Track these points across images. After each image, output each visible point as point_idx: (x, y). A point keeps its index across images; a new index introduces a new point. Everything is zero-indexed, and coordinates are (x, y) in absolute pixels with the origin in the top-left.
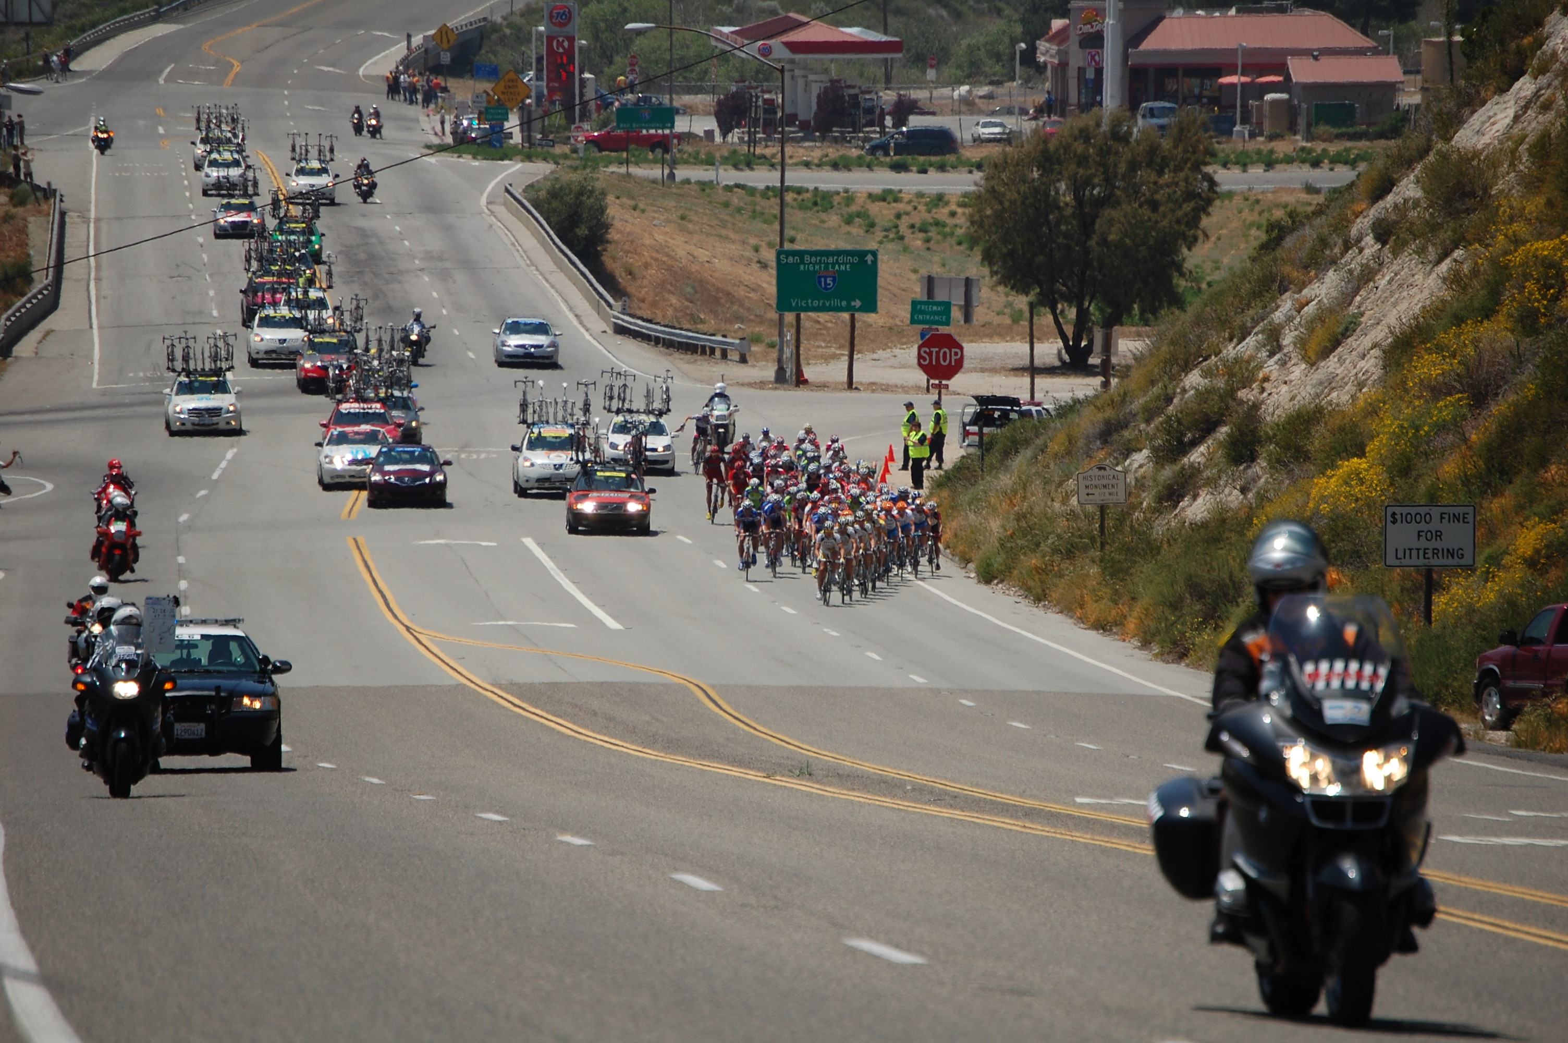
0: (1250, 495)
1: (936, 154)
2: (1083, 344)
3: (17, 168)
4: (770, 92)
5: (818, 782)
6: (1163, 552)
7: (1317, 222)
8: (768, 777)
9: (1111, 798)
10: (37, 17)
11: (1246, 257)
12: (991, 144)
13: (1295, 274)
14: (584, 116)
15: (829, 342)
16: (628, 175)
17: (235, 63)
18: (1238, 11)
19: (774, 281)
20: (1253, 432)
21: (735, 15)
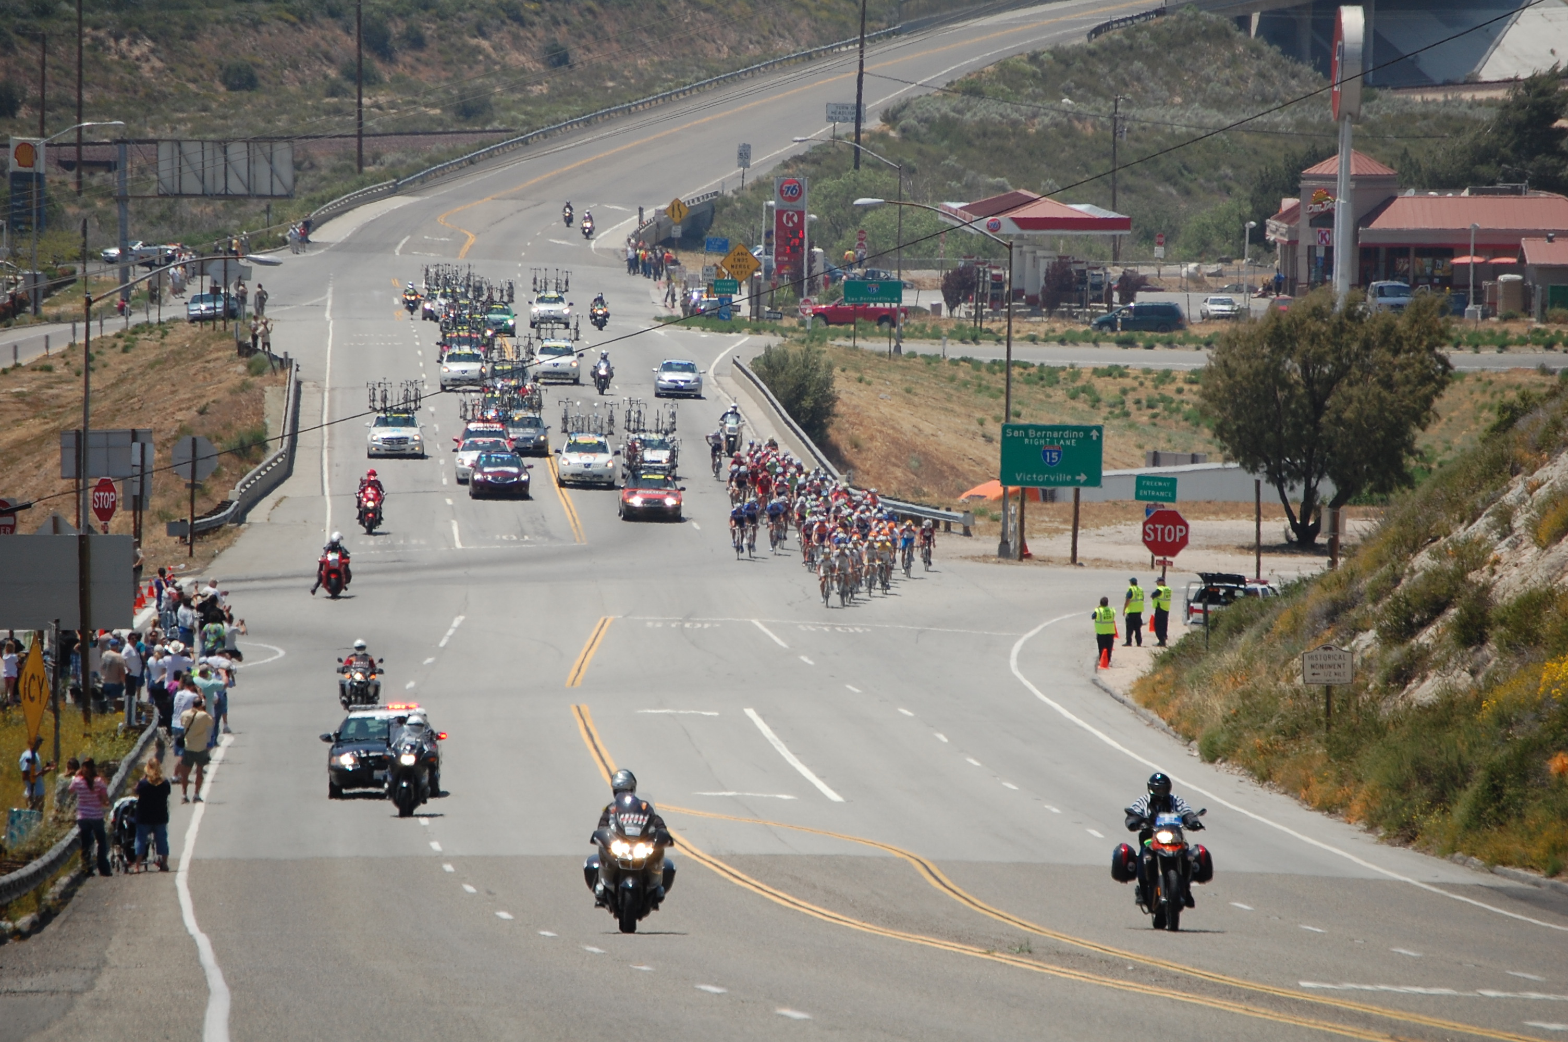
0: (1480, 678)
1: (1162, 331)
2: (1311, 523)
3: (255, 338)
4: (997, 268)
5: (1039, 960)
6: (1389, 734)
7: (1552, 404)
8: (988, 953)
9: (1334, 983)
10: (279, 190)
11: (1476, 438)
12: (1218, 322)
13: (1528, 456)
14: (811, 291)
15: (1053, 516)
16: (855, 348)
17: (470, 235)
18: (1471, 193)
19: (999, 456)
20: (1483, 615)
21: (962, 191)
